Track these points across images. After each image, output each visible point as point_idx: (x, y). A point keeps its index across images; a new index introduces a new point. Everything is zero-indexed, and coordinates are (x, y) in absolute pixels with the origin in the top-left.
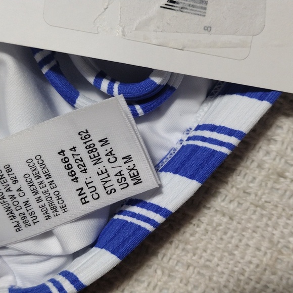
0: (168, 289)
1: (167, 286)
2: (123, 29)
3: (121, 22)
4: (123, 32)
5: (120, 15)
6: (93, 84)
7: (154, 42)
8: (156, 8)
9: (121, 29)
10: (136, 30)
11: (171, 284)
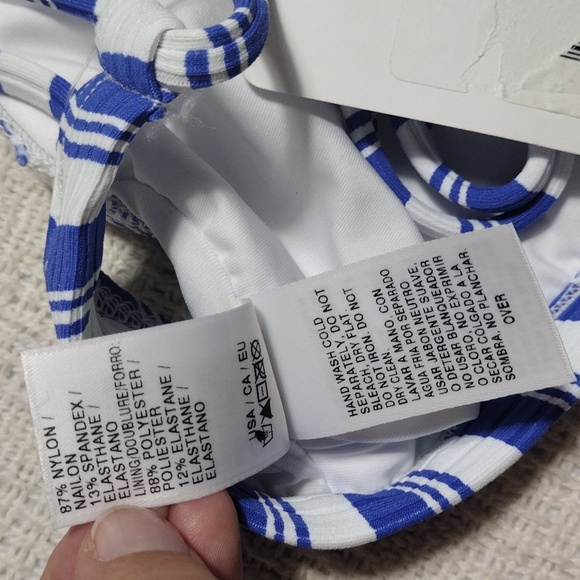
0: (559, 509)
1: (558, 504)
2: (505, 86)
3: (501, 77)
4: (504, 91)
5: (501, 66)
6: (428, 182)
7: (549, 106)
8: (554, 57)
9: (501, 87)
10: (523, 88)
11: (564, 500)
